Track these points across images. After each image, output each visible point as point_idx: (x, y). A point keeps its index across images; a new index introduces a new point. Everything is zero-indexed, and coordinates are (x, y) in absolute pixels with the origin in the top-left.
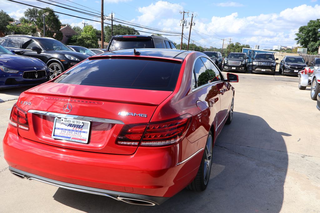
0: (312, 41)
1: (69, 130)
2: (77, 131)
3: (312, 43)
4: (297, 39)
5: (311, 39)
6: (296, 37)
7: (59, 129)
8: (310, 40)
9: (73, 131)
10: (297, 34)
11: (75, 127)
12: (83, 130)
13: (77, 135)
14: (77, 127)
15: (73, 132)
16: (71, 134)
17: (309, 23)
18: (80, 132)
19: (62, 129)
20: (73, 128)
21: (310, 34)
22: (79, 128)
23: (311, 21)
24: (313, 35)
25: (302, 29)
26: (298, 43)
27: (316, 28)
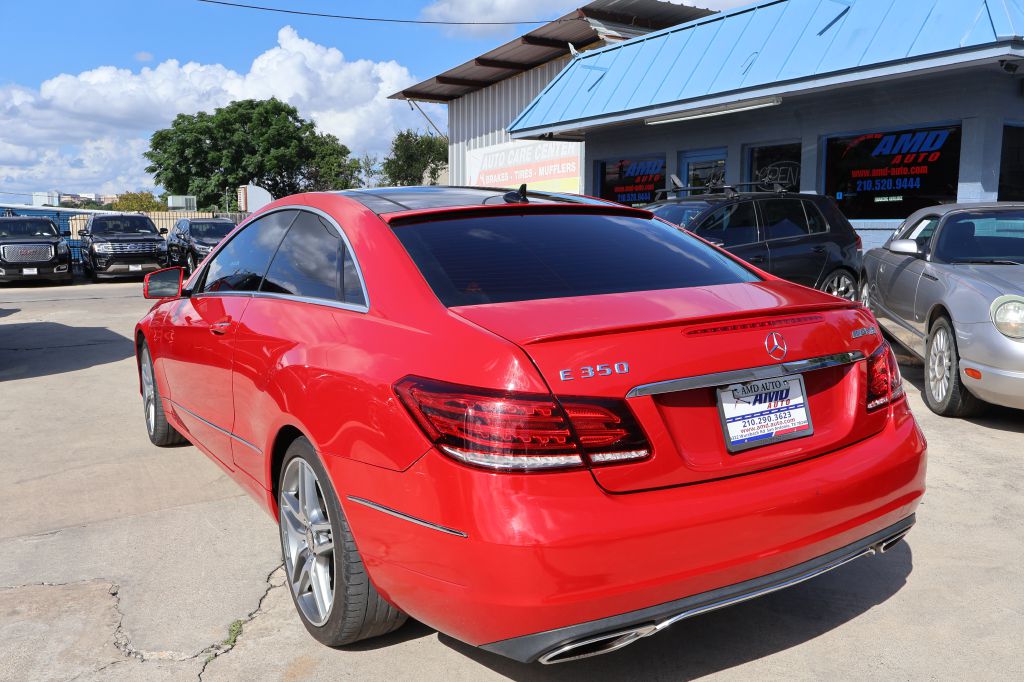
0: (197, 174)
1: (761, 413)
2: (779, 410)
3: (197, 182)
4: (151, 170)
5: (194, 170)
6: (149, 163)
7: (734, 420)
8: (188, 170)
9: (770, 412)
10: (149, 155)
11: (770, 401)
12: (793, 402)
13: (783, 420)
14: (776, 400)
15: (772, 416)
16: (770, 423)
17: (176, 124)
18: (788, 408)
19: (743, 417)
20: (767, 404)
21: (188, 152)
22: (782, 399)
23: (181, 116)
24: (196, 155)
25: (160, 140)
26: (157, 183)
27: (203, 137)
